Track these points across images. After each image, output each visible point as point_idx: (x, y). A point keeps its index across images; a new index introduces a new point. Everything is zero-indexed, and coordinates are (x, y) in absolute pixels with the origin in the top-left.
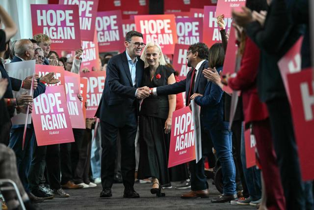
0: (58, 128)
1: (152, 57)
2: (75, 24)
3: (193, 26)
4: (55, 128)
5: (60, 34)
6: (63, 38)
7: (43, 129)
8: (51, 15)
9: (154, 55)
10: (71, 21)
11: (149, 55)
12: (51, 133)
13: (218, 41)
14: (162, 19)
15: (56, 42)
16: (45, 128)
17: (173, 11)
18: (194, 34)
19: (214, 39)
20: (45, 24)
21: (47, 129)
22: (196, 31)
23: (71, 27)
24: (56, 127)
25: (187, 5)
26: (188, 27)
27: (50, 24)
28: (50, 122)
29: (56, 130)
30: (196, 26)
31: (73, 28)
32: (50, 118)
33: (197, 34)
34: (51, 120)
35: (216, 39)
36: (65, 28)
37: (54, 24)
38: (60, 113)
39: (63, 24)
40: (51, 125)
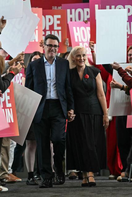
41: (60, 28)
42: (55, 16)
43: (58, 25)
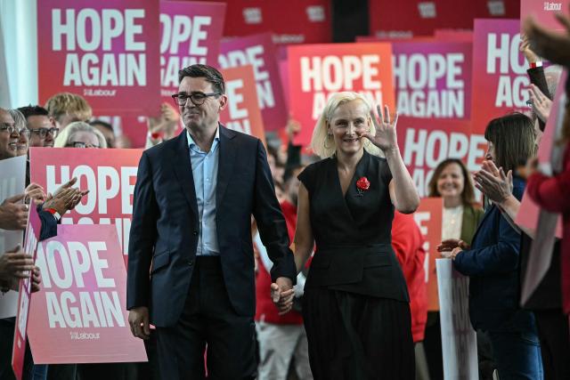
0: (96, 325)
1: (352, 130)
2: (147, 46)
3: (450, 65)
4: (87, 325)
5: (109, 72)
6: (115, 83)
7: (52, 325)
8: (89, 22)
9: (358, 121)
10: (137, 38)
11: (344, 123)
12: (75, 336)
13: (509, 109)
14: (359, 55)
15: (98, 93)
16: (57, 323)
17: (393, 35)
18: (451, 83)
19: (499, 103)
20: (71, 46)
21: (63, 325)
22: (457, 78)
23: (136, 54)
24: (91, 323)
25: (429, 20)
26: (437, 66)
27: (84, 46)
28: (75, 310)
29: (92, 329)
30: (457, 64)
31: (142, 57)
32: (73, 300)
33: (460, 84)
34: (78, 304)
35: (504, 103)
36: (122, 57)
37: (94, 45)
38: (103, 289)
39: (118, 45)
40: (77, 316)
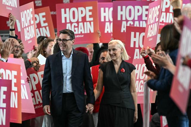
41: (92, 19)
42: (87, 8)
43: (90, 16)
